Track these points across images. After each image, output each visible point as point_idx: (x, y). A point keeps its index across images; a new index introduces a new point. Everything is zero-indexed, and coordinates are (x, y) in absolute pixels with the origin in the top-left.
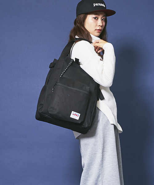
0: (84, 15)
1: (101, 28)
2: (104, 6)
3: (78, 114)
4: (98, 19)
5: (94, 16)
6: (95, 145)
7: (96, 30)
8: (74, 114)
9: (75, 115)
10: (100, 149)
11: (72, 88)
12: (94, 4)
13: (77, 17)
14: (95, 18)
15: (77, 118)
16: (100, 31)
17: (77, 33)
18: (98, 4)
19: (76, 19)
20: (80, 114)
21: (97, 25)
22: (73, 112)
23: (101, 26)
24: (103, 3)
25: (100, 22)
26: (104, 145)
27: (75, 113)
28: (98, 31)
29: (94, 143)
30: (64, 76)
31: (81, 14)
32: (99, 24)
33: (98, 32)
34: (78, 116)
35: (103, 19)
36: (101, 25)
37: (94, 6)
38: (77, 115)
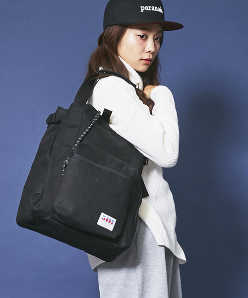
0: (121, 27)
1: (151, 57)
2: (162, 12)
3: (112, 219)
4: (147, 37)
5: (140, 32)
6: (126, 286)
7: (141, 60)
8: (104, 219)
9: (107, 221)
10: (135, 293)
11: (102, 167)
12: (141, 7)
13: (105, 29)
14: (142, 37)
15: (110, 227)
16: (149, 62)
17: (100, 61)
18: (150, 7)
19: (103, 33)
20: (115, 220)
21: (143, 50)
22: (102, 214)
23: (152, 53)
24: (159, 5)
25: (150, 45)
26: (143, 287)
27: (107, 216)
28: (145, 61)
29: (124, 282)
30: (84, 142)
31: (115, 25)
32: (148, 48)
33: (146, 64)
34: (112, 223)
35: (156, 39)
36: (152, 50)
37: (142, 11)
38: (109, 222)
